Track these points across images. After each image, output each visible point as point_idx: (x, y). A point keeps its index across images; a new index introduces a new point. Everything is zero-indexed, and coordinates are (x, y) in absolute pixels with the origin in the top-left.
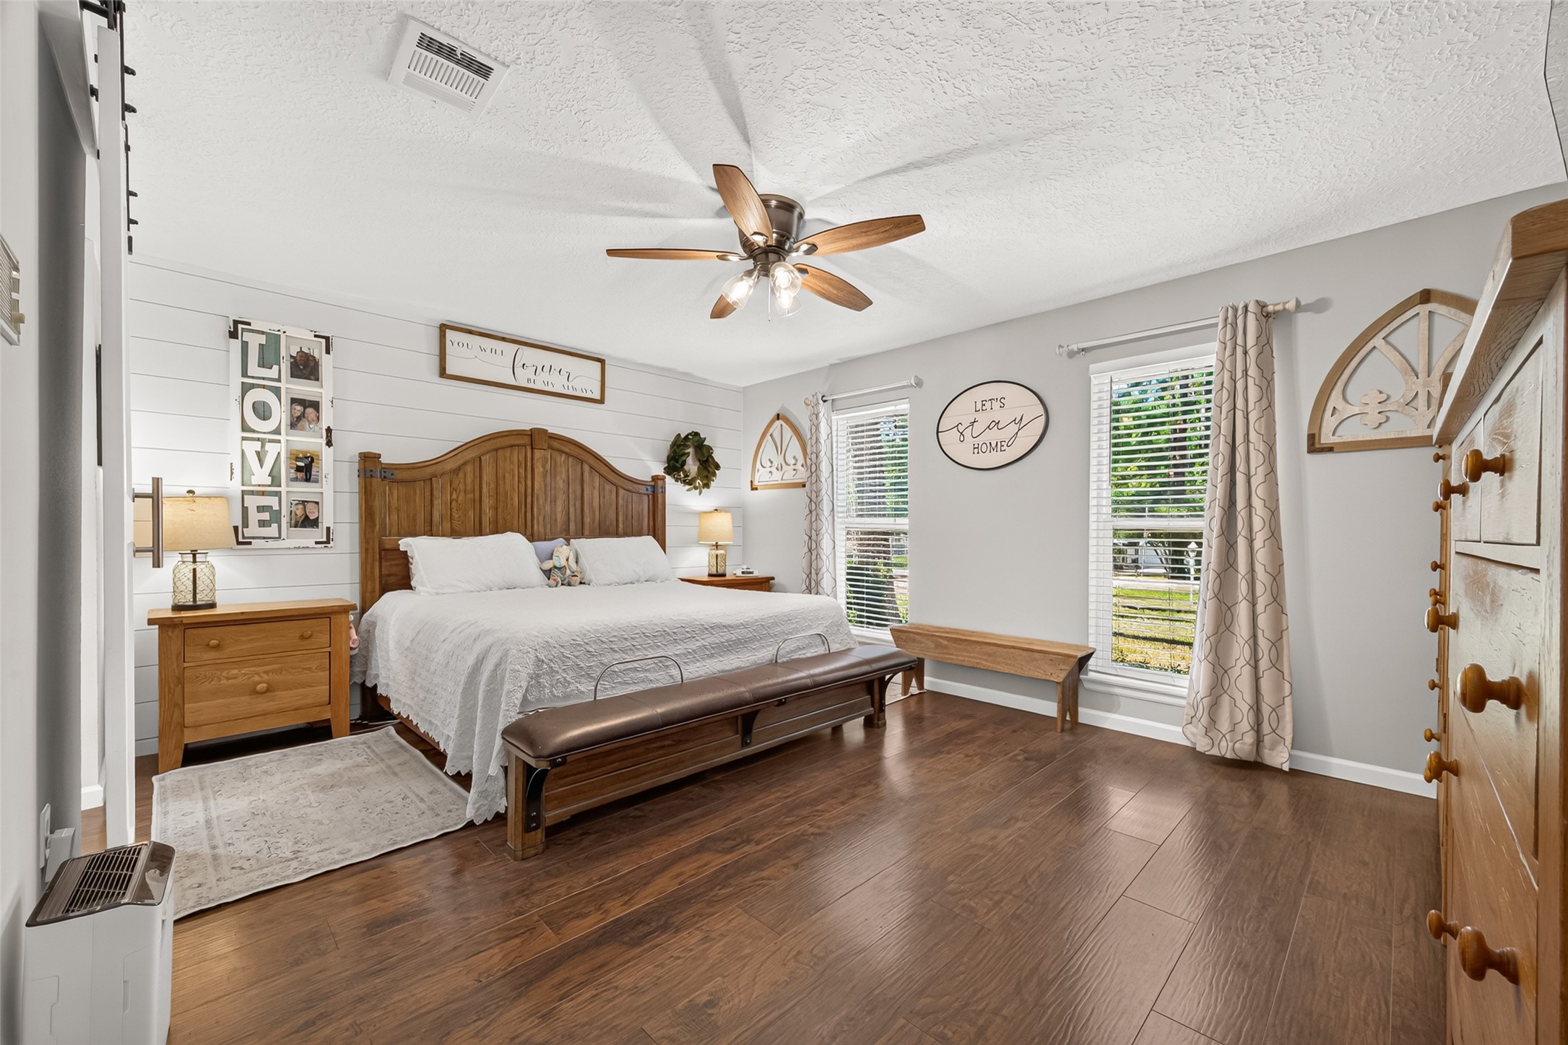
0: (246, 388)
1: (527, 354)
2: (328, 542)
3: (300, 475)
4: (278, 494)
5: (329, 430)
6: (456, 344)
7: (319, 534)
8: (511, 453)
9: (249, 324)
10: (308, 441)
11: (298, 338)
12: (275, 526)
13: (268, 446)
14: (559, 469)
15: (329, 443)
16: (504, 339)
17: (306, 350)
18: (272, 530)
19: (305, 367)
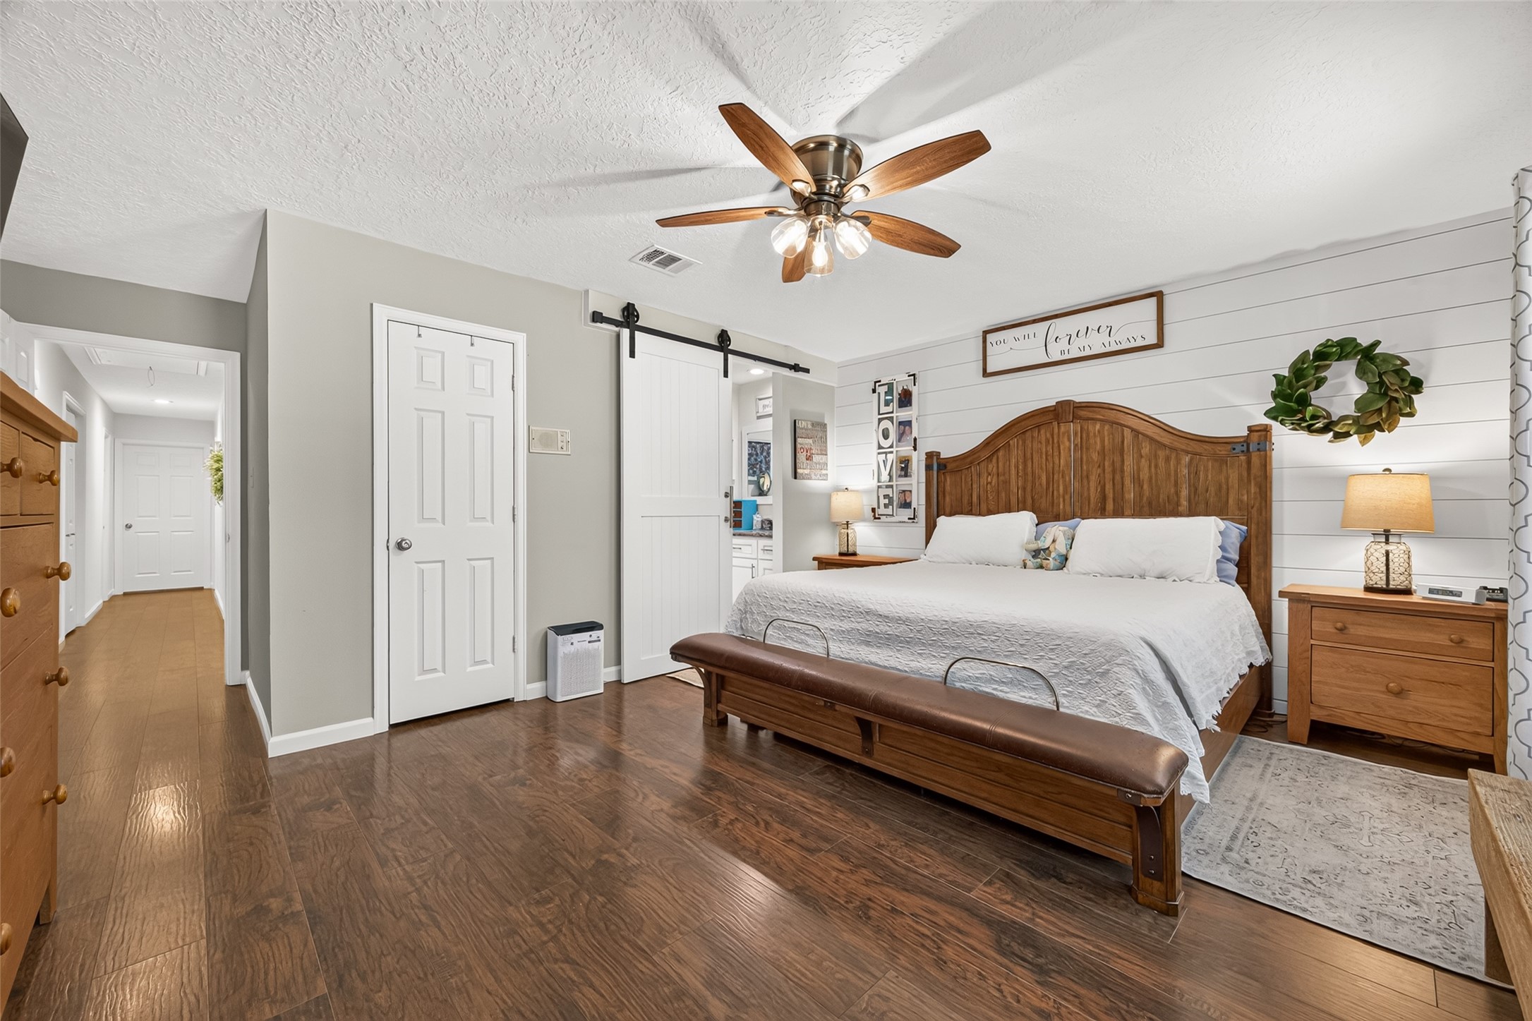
0: (880, 420)
1: (1061, 326)
2: (914, 519)
3: (903, 473)
4: (891, 487)
5: (915, 439)
6: (994, 344)
7: (909, 513)
8: (1039, 432)
9: (880, 381)
10: (906, 450)
11: (901, 380)
12: (891, 507)
13: (888, 455)
14: (1092, 441)
15: (915, 449)
16: (1034, 321)
17: (905, 387)
18: (889, 511)
19: (906, 399)
